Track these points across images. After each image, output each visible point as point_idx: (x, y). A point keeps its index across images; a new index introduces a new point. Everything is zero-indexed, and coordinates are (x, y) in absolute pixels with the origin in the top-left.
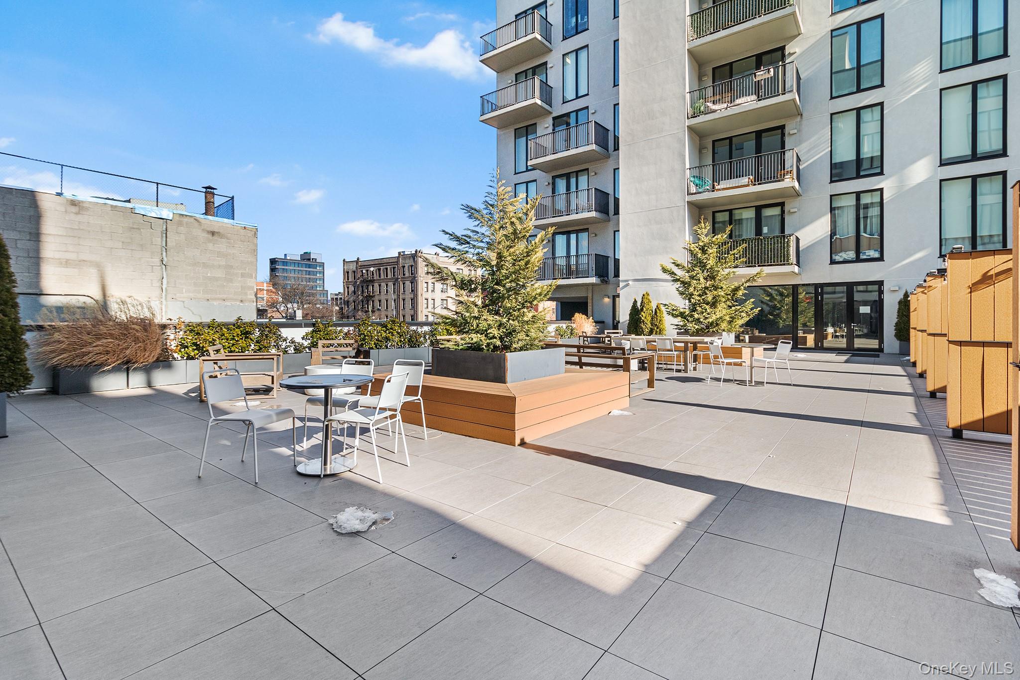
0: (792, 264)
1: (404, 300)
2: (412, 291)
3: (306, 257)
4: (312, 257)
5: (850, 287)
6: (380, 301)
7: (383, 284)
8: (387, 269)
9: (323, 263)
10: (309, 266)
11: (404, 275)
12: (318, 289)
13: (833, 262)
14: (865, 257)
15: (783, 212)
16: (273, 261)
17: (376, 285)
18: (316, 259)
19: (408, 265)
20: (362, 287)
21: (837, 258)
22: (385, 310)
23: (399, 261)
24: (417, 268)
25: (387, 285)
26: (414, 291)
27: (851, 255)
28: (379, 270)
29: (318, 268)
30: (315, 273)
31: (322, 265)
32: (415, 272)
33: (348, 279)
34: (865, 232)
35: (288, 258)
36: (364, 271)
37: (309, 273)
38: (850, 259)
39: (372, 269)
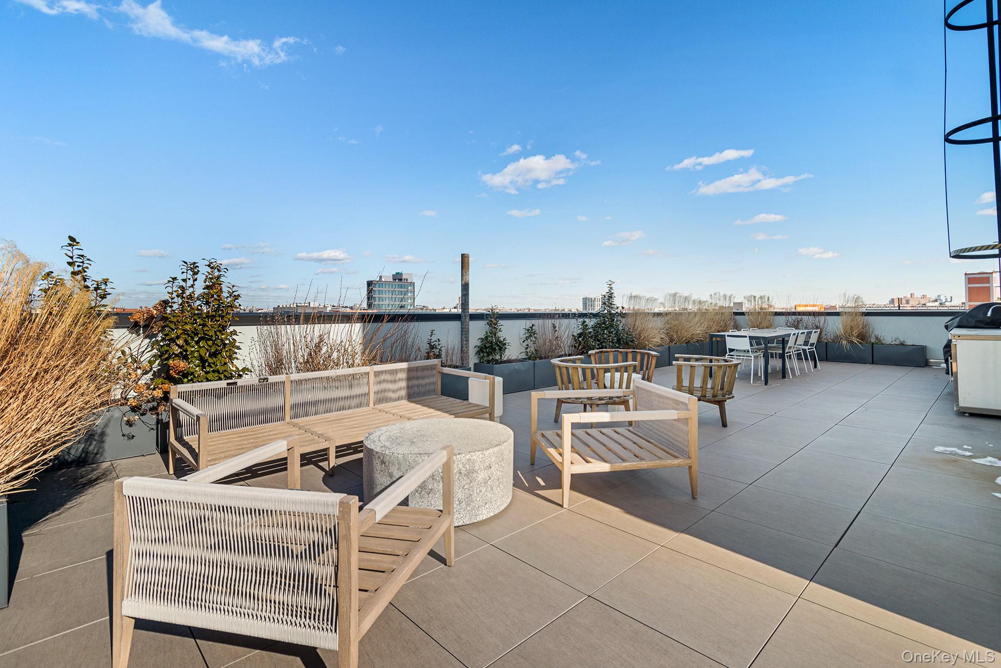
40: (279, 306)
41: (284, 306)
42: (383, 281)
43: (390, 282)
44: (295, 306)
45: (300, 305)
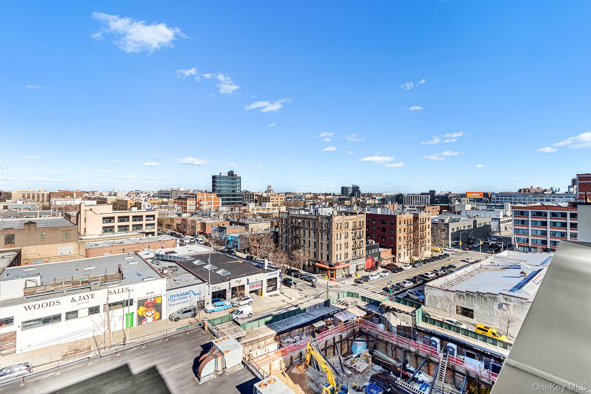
1: (322, 243)
2: (328, 239)
3: (231, 174)
4: (234, 174)
6: (304, 241)
7: (307, 231)
8: (309, 222)
9: (240, 177)
10: (233, 179)
11: (322, 228)
12: (238, 192)
16: (214, 177)
17: (302, 231)
18: (236, 175)
19: (325, 222)
20: (292, 229)
22: (308, 247)
23: (319, 219)
24: (331, 226)
25: (309, 232)
26: (330, 239)
28: (304, 221)
29: (238, 180)
30: (235, 183)
31: (240, 178)
32: (330, 227)
33: (282, 223)
35: (222, 175)
36: (294, 221)
37: (233, 183)
39: (299, 221)
40: (161, 190)
41: (164, 190)
42: (221, 176)
43: (226, 176)
44: (170, 190)
45: (173, 189)
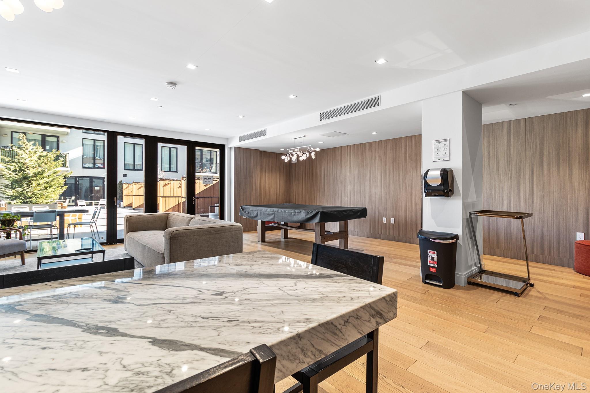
0: (67, 167)
5: (91, 179)
13: (83, 168)
14: (97, 167)
15: (58, 141)
21: (85, 166)
27: (91, 165)
34: (97, 157)
38: (91, 167)
